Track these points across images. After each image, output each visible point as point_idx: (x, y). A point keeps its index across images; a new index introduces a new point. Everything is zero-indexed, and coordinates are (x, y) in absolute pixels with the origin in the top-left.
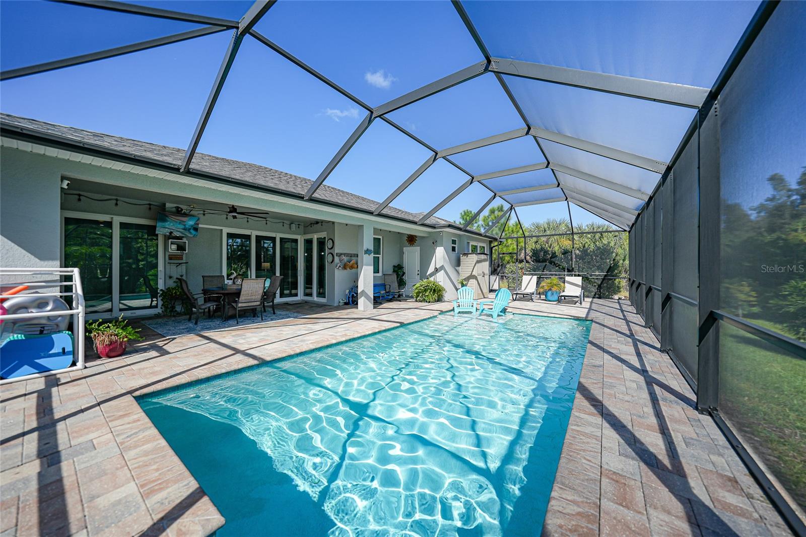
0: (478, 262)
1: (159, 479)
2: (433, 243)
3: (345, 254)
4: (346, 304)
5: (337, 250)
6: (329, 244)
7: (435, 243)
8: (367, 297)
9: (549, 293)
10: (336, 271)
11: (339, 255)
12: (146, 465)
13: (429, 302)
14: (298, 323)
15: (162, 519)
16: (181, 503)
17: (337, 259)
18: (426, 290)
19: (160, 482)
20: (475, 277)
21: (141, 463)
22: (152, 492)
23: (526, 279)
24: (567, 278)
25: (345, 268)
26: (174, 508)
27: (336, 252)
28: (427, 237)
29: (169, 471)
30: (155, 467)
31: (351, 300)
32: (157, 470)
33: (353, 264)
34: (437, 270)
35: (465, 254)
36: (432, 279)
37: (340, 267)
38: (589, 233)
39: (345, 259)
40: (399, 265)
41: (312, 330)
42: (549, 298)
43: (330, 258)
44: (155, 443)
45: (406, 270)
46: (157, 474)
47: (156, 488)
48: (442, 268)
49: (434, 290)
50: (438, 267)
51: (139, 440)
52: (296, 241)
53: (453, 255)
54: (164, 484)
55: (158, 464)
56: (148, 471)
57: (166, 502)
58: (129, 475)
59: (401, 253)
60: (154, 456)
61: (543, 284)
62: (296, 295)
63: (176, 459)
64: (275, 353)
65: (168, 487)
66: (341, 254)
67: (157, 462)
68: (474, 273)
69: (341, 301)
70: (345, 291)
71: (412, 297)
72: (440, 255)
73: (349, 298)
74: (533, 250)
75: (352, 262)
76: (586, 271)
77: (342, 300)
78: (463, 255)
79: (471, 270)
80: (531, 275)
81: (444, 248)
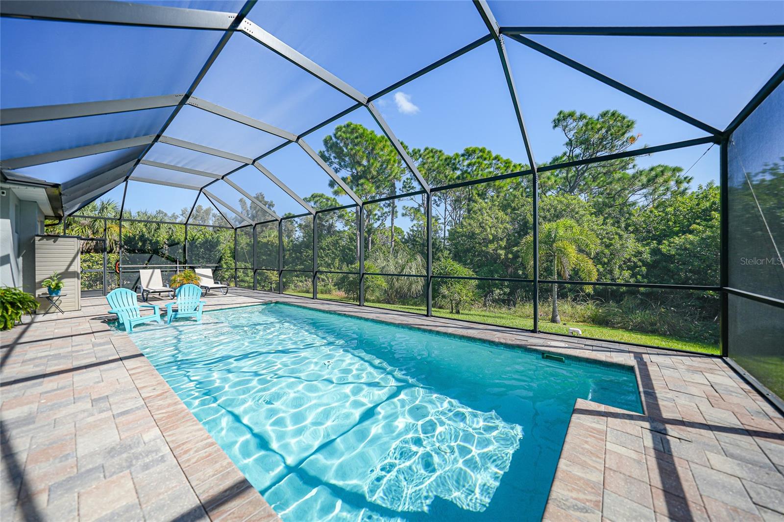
0: (79, 250)
1: (590, 435)
12: (591, 453)
15: (602, 416)
16: (589, 415)
19: (591, 434)
20: (77, 275)
21: (594, 459)
22: (599, 431)
23: (144, 273)
24: (197, 270)
26: (594, 415)
29: (580, 435)
30: (586, 446)
32: (586, 442)
35: (49, 237)
44: (569, 469)
46: (589, 440)
47: (595, 432)
48: (7, 259)
51: (579, 491)
54: (589, 429)
55: (582, 446)
56: (593, 447)
57: (595, 420)
58: (607, 456)
60: (580, 456)
63: (569, 438)
65: (589, 427)
67: (582, 448)
72: (3, 234)
78: (37, 238)
79: (68, 263)
80: (150, 268)
81: (9, 220)
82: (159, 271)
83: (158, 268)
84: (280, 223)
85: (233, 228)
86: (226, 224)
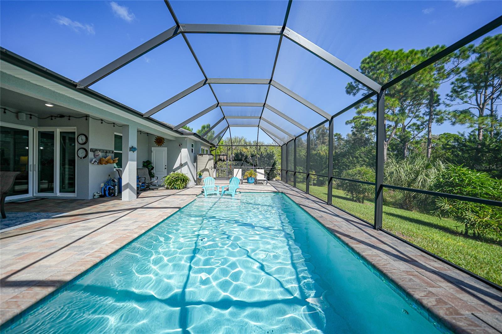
0: (210, 160)
2: (180, 145)
3: (100, 150)
4: (101, 196)
5: (91, 145)
6: (82, 139)
7: (181, 146)
8: (132, 189)
9: (250, 179)
10: (91, 166)
11: (93, 151)
13: (180, 189)
14: (60, 223)
17: (91, 155)
18: (177, 181)
20: (207, 170)
23: (236, 171)
24: (258, 170)
25: (100, 162)
27: (90, 147)
28: (174, 141)
31: (107, 193)
33: (109, 159)
34: (182, 165)
35: (200, 155)
36: (179, 171)
37: (95, 161)
38: (254, 146)
39: (101, 154)
40: (148, 161)
41: (92, 228)
42: (250, 181)
43: (82, 153)
45: (154, 165)
48: (186, 164)
49: (183, 180)
50: (182, 163)
52: (26, 133)
53: (192, 155)
59: (150, 152)
61: (246, 174)
62: (26, 192)
64: (73, 268)
66: (96, 150)
68: (207, 167)
69: (96, 195)
70: (100, 184)
71: (163, 186)
72: (184, 154)
73: (105, 191)
74: (236, 153)
75: (107, 158)
76: (263, 166)
77: (97, 193)
78: (198, 155)
79: (205, 165)
80: (237, 168)
81: (186, 149)
82: (241, 169)
83: (241, 168)
84: (295, 141)
85: (280, 146)
86: (276, 144)
